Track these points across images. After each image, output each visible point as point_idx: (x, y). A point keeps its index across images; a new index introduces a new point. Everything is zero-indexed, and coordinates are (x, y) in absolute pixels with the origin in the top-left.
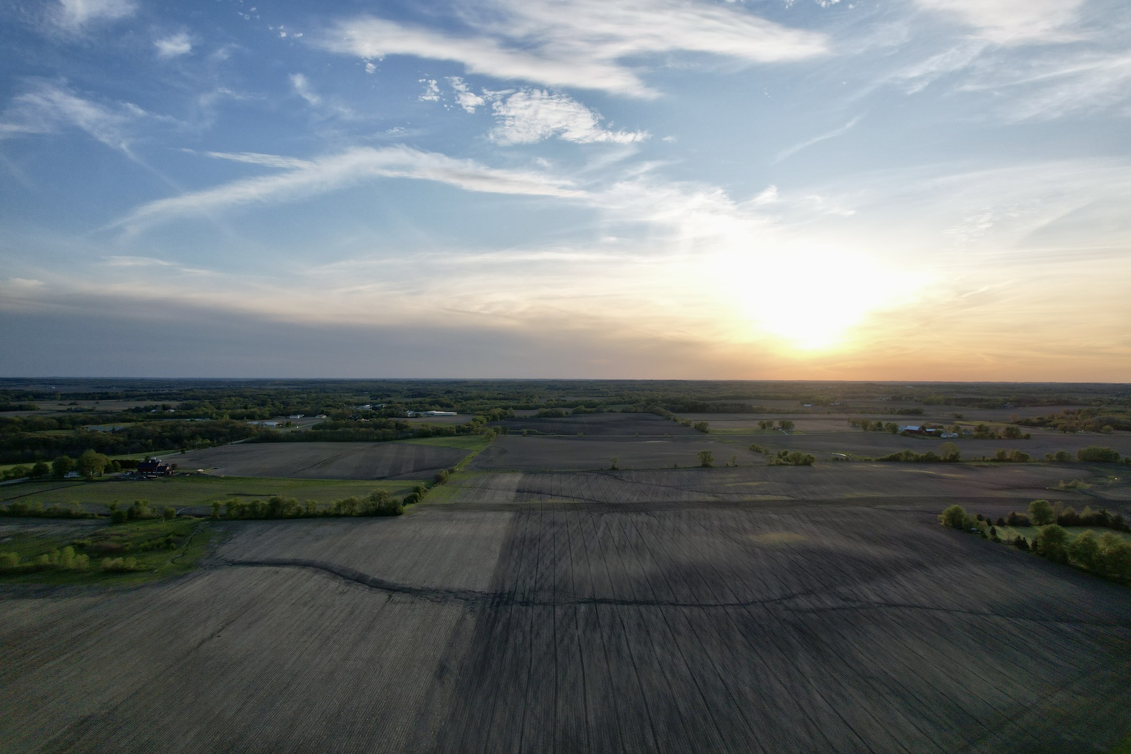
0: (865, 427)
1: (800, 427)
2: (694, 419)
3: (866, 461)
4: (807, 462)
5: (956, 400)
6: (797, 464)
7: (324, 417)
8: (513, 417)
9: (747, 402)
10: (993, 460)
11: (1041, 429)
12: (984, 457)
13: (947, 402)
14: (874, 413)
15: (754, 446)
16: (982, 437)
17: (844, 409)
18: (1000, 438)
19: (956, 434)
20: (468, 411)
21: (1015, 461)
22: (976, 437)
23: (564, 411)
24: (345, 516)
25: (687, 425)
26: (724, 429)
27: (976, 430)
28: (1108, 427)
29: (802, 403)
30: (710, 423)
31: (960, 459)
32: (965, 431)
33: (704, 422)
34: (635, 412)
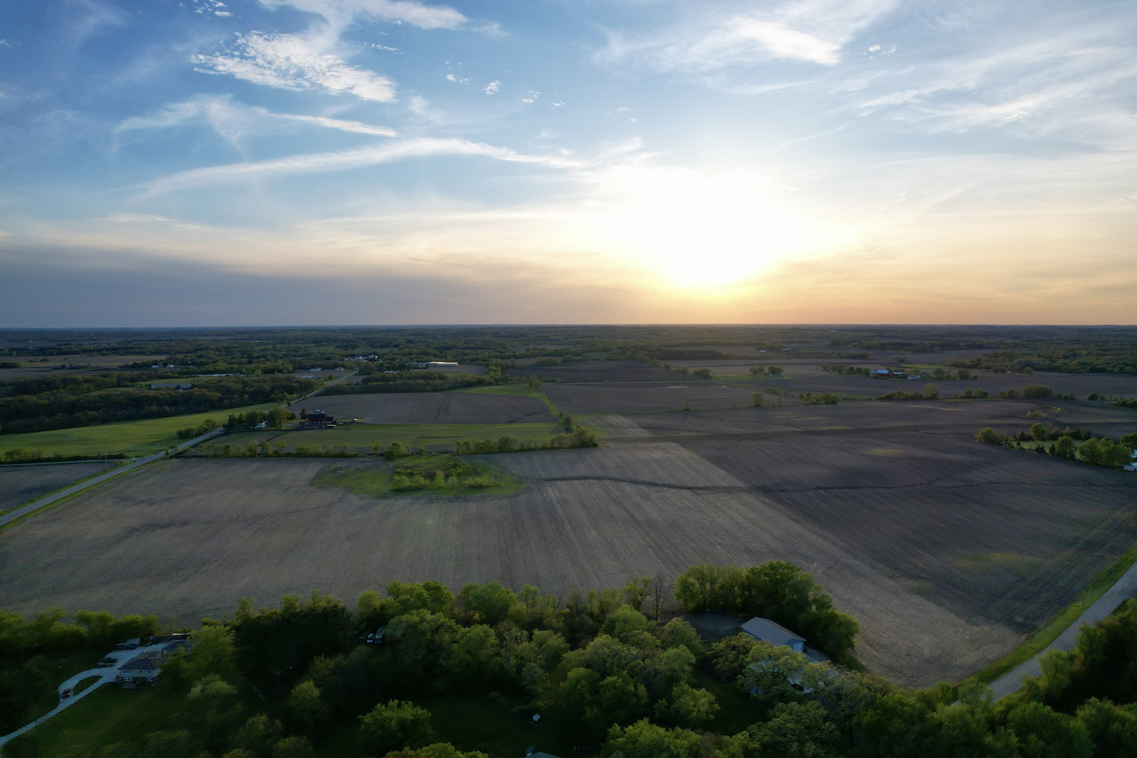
1: (786, 371)
2: (693, 367)
3: (868, 399)
6: (827, 403)
10: (966, 397)
11: (979, 370)
12: (956, 395)
14: (838, 358)
16: (943, 379)
18: (954, 379)
19: (919, 377)
21: (978, 398)
22: (935, 379)
23: (553, 359)
24: (558, 448)
25: (684, 372)
27: (934, 373)
28: (1029, 368)
30: (708, 369)
31: (939, 397)
32: (924, 373)
33: (704, 368)
34: (618, 360)
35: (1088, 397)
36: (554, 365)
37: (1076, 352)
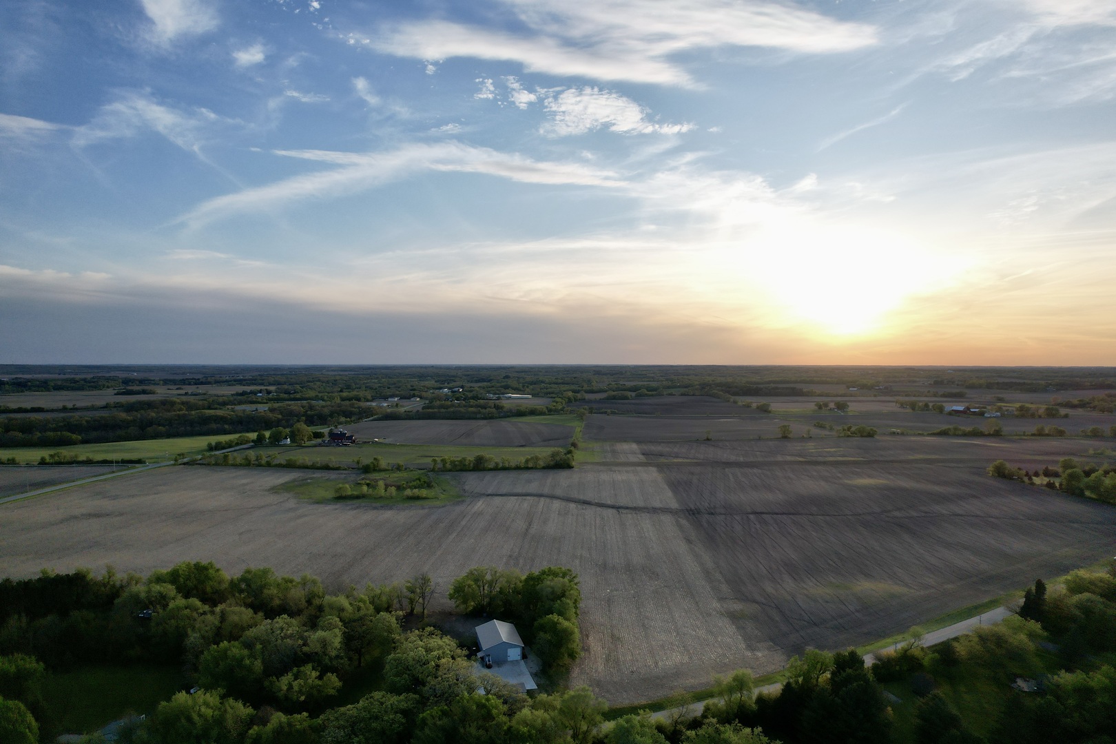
0: (913, 409)
1: (854, 408)
2: (755, 402)
3: (919, 434)
4: (870, 435)
5: (998, 383)
6: (862, 436)
7: (418, 399)
8: (584, 399)
9: (798, 386)
10: (1033, 435)
11: (1080, 410)
12: (1024, 432)
13: (989, 386)
14: (919, 396)
15: (818, 423)
16: (1023, 416)
17: (888, 391)
18: (1040, 417)
19: (999, 414)
20: (541, 394)
22: (1017, 417)
23: (629, 394)
25: (748, 406)
26: (784, 410)
27: (1017, 410)
29: (848, 387)
30: (772, 404)
31: (1003, 433)
32: (1008, 411)
34: (693, 395)
36: (624, 400)
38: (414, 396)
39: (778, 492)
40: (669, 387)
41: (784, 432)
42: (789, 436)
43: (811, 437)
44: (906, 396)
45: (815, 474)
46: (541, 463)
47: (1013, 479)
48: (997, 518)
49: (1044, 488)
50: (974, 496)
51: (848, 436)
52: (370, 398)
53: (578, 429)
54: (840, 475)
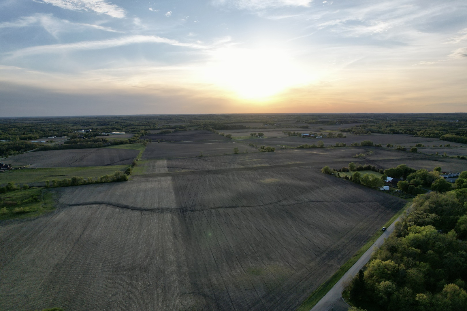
0: (289, 135)
1: (267, 135)
2: (225, 133)
3: (292, 149)
4: (272, 151)
5: (320, 122)
6: (269, 151)
7: (66, 137)
8: (150, 134)
9: (244, 125)
10: (335, 147)
11: (349, 133)
12: (332, 145)
13: (317, 123)
14: (291, 128)
15: (251, 144)
16: (330, 137)
17: (280, 126)
18: (336, 138)
19: (321, 137)
20: (129, 132)
21: (342, 147)
22: (328, 138)
23: (171, 130)
25: (223, 135)
26: (238, 137)
27: (328, 135)
28: (369, 132)
29: (264, 124)
31: (324, 147)
32: (324, 135)
33: (229, 134)
34: (200, 130)
35: (387, 146)
36: (169, 133)
37: (391, 124)
38: (64, 135)
39: (228, 190)
40: (190, 126)
41: (236, 151)
42: (238, 153)
43: (247, 153)
44: (286, 128)
45: (247, 176)
46: (110, 179)
47: (332, 175)
48: (328, 202)
49: (344, 179)
50: (318, 188)
51: (263, 152)
52: (38, 137)
53: (141, 152)
54: (258, 176)
